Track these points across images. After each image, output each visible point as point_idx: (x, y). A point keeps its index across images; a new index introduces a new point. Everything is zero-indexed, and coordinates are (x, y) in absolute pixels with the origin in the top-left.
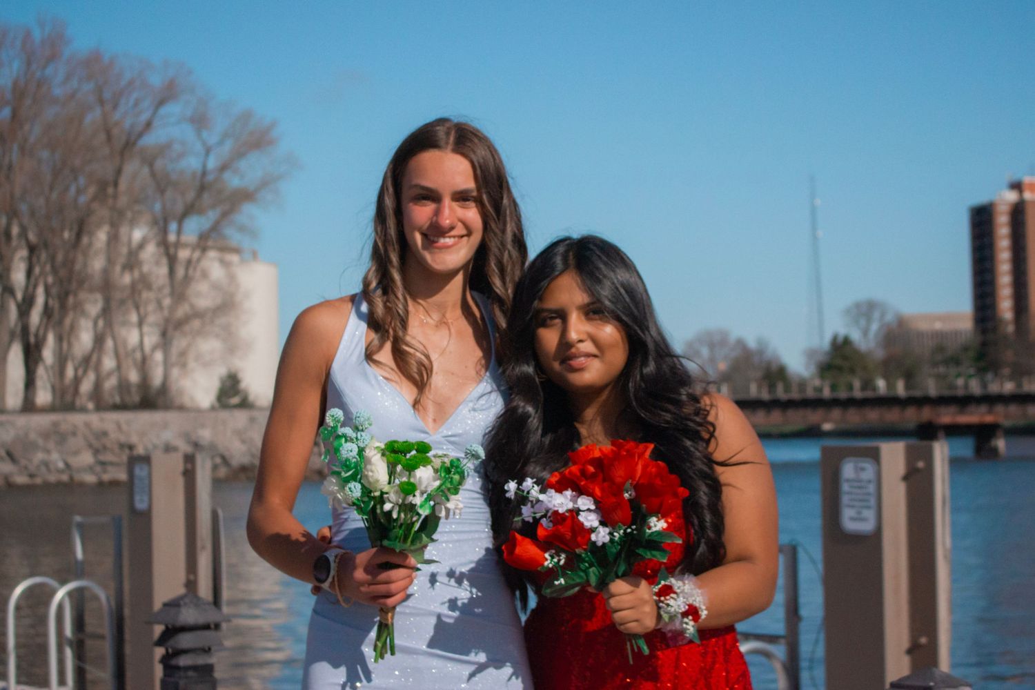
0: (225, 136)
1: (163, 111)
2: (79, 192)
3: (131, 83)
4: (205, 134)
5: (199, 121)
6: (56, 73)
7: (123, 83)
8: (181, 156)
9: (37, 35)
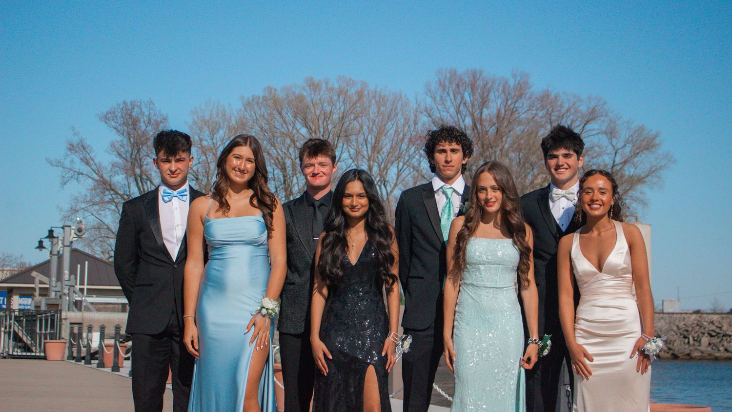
0: (627, 142)
1: (588, 127)
2: (535, 177)
3: (568, 110)
4: (614, 141)
5: (611, 133)
6: (523, 105)
7: (564, 110)
8: (599, 155)
9: (512, 82)
